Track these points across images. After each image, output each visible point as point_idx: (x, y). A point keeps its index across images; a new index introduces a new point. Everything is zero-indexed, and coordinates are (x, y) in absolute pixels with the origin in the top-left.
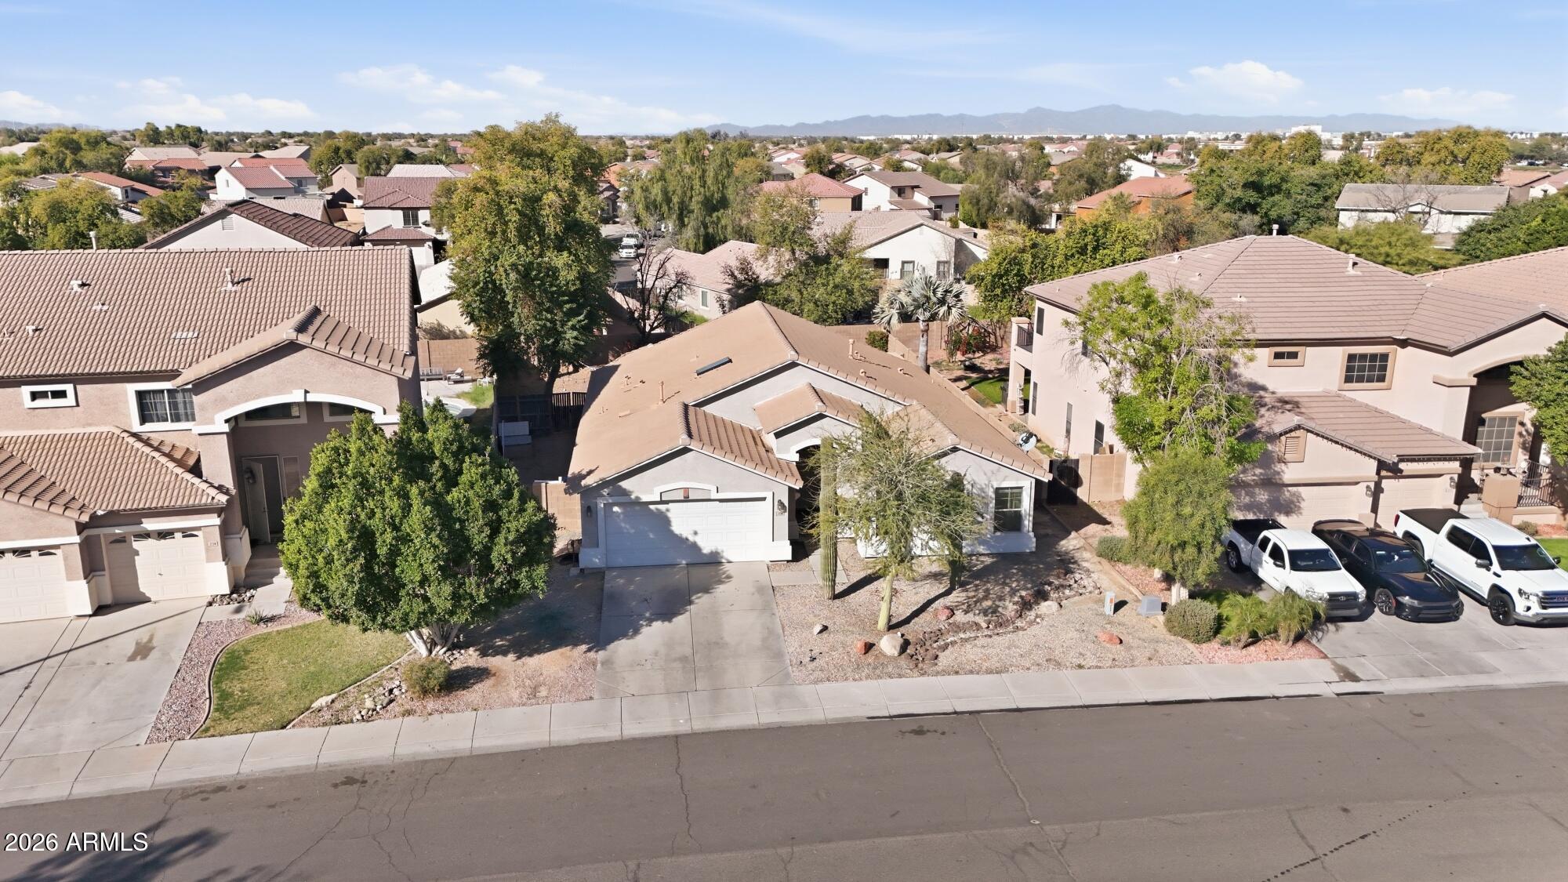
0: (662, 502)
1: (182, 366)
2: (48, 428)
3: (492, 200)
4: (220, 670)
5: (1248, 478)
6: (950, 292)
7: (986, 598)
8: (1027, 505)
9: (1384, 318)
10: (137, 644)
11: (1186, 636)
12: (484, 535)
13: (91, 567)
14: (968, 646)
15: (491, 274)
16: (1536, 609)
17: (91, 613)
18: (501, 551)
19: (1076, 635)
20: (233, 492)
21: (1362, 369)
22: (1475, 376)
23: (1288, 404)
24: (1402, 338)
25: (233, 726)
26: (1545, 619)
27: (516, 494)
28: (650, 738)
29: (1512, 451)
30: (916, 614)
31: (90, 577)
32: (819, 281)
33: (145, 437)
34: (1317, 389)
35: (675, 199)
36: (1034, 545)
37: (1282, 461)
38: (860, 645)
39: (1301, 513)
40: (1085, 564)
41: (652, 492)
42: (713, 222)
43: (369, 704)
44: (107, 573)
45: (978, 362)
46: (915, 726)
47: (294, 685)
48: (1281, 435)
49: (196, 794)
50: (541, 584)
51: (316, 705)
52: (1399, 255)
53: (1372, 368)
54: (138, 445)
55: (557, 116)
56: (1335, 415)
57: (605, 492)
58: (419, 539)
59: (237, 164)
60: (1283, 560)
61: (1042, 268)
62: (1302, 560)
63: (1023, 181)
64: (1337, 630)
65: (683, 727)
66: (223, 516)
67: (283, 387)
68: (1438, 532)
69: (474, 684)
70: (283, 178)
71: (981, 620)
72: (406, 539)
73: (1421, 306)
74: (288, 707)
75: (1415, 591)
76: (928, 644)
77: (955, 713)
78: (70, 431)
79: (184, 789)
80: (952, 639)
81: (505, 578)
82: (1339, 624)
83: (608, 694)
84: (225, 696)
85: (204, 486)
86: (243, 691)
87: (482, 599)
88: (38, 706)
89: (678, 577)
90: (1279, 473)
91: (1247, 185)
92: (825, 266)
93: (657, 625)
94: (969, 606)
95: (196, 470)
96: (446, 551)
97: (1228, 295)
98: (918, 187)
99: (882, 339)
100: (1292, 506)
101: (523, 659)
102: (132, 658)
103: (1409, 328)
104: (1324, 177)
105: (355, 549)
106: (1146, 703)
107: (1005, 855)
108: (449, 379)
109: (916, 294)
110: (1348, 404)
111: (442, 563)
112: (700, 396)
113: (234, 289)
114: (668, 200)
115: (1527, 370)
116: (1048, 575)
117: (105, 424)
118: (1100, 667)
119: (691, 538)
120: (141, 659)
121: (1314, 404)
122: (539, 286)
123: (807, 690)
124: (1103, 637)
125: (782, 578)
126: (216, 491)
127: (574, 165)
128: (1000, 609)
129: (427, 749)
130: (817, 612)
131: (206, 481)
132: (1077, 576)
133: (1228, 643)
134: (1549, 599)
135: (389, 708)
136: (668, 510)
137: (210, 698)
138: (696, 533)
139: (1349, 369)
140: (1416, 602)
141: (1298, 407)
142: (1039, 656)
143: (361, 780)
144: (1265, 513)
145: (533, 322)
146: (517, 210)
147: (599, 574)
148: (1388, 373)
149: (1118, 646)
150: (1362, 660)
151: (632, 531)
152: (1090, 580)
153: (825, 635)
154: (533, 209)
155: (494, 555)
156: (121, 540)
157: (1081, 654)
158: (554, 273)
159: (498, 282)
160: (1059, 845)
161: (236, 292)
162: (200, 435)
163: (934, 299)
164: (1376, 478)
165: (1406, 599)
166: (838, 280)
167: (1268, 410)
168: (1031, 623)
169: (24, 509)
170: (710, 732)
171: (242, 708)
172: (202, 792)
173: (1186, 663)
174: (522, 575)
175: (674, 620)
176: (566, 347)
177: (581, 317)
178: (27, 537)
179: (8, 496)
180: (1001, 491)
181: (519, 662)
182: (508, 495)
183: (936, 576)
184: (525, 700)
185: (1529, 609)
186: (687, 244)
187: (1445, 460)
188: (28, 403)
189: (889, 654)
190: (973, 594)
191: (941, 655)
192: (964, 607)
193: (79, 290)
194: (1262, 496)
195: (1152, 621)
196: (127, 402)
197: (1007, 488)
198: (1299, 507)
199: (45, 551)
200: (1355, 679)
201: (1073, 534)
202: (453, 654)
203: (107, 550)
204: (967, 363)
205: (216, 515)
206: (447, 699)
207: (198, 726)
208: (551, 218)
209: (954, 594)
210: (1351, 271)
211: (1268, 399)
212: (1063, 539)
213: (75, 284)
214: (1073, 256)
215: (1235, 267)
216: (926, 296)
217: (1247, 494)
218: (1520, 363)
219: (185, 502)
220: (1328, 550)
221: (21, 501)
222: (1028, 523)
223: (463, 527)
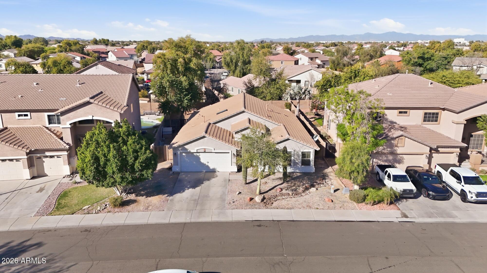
0: (197, 153)
1: (60, 108)
2: (23, 125)
3: (163, 61)
4: (60, 196)
5: (385, 151)
6: (307, 90)
7: (294, 186)
8: (312, 157)
9: (438, 101)
10: (40, 188)
11: (354, 201)
12: (132, 160)
13: (31, 165)
14: (283, 200)
15: (162, 83)
16: (474, 198)
17: (30, 178)
18: (137, 165)
19: (318, 198)
20: (72, 145)
21: (429, 117)
22: (466, 120)
23: (403, 128)
24: (442, 107)
25: (59, 212)
26: (477, 201)
27: (144, 148)
28: (177, 223)
29: (483, 146)
30: (270, 190)
31: (31, 168)
32: (272, 86)
33: (50, 128)
34: (414, 124)
35: (234, 61)
36: (314, 170)
37: (396, 146)
38: (249, 198)
39: (404, 164)
40: (331, 177)
41: (194, 150)
42: (245, 68)
43: (99, 209)
44: (35, 167)
45: (320, 113)
46: (259, 224)
47: (80, 202)
48: (396, 138)
49: (42, 232)
50: (149, 175)
51: (84, 208)
52: (463, 81)
53: (433, 117)
54: (47, 130)
55: (190, 35)
56: (418, 132)
57: (180, 149)
58: (112, 160)
59: (116, 50)
60: (390, 178)
61: (338, 83)
62: (397, 178)
63: (349, 56)
64: (406, 201)
65: (188, 220)
66: (69, 152)
67: (86, 114)
68: (447, 171)
69: (131, 204)
70: (127, 54)
71: (290, 193)
72: (108, 160)
73: (452, 97)
74: (75, 208)
75: (435, 190)
76: (271, 199)
77: (273, 221)
78: (29, 126)
79: (39, 230)
80: (279, 198)
81: (139, 173)
82: (408, 199)
83: (169, 209)
84: (59, 204)
85: (63, 143)
86: (64, 203)
87: (130, 179)
88: (8, 204)
89: (201, 175)
90: (396, 150)
91: (419, 58)
92: (274, 82)
93: (190, 189)
94: (288, 188)
95: (62, 139)
96: (120, 164)
97: (386, 93)
98: (317, 58)
99: (289, 105)
100: (401, 161)
101: (148, 198)
102: (38, 192)
103: (445, 104)
104: (448, 55)
105: (93, 163)
106: (335, 221)
107: (272, 265)
108: (155, 114)
109: (295, 91)
110: (424, 129)
111: (118, 168)
112: (215, 121)
113: (79, 86)
114: (232, 61)
115: (482, 119)
116: (317, 180)
117: (39, 124)
118: (324, 209)
119: (207, 164)
120: (40, 192)
121: (412, 128)
122: (176, 87)
123: (229, 212)
124: (326, 200)
125: (232, 177)
126: (66, 145)
127: (194, 51)
128: (298, 190)
129: (111, 223)
130: (239, 188)
131: (64, 142)
132: (327, 180)
133: (368, 204)
134: (479, 194)
135: (104, 210)
136: (199, 155)
137: (55, 205)
138: (208, 162)
139: (425, 117)
140: (434, 193)
141: (406, 129)
142: (305, 205)
143: (89, 230)
144: (392, 163)
145: (174, 97)
146: (170, 64)
147: (178, 173)
148: (439, 119)
149: (331, 203)
150: (412, 211)
151: (189, 161)
152: (330, 182)
153: (240, 195)
154: (175, 63)
155: (135, 167)
156: (40, 158)
157: (318, 205)
158: (181, 83)
159: (163, 85)
160: (290, 263)
161: (80, 87)
162: (62, 128)
163: (301, 93)
164: (429, 153)
165: (431, 193)
166: (278, 86)
167: (394, 130)
168: (306, 195)
169: (11, 148)
170: (196, 222)
171: (63, 208)
172: (44, 231)
173: (352, 209)
174: (144, 173)
175: (196, 188)
176: (184, 105)
177: (189, 96)
178: (12, 156)
179: (2, 143)
180: (304, 153)
181: (146, 199)
182: (141, 148)
183: (280, 179)
184: (144, 210)
185: (472, 197)
186: (237, 75)
187: (454, 148)
188: (17, 117)
189: (257, 202)
190: (290, 184)
191: (274, 203)
192: (286, 188)
193: (36, 85)
194: (390, 157)
195: (346, 196)
196: (45, 118)
197: (306, 152)
198: (403, 162)
199: (17, 160)
200: (406, 217)
201: (330, 167)
202: (128, 195)
203: (36, 160)
204: (316, 113)
205: (66, 152)
206: (122, 208)
207: (49, 212)
208: (180, 66)
209: (284, 184)
210: (430, 85)
211: (396, 126)
212: (326, 169)
213: (35, 84)
214: (347, 80)
215: (391, 84)
216: (299, 92)
217: (385, 157)
218: (480, 117)
219: (57, 148)
220: (406, 175)
221: (10, 146)
222: (312, 163)
223: (126, 158)
